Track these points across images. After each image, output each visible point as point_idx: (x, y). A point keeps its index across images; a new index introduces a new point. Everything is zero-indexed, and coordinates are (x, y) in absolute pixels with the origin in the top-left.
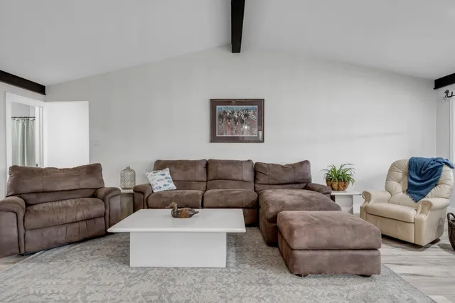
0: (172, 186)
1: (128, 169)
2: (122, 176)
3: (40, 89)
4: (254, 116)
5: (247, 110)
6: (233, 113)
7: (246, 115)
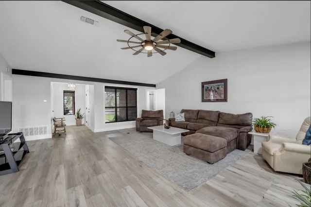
0: (183, 120)
1: (172, 112)
2: (170, 114)
3: (154, 86)
4: (222, 89)
5: (218, 85)
6: (212, 87)
7: (218, 88)
